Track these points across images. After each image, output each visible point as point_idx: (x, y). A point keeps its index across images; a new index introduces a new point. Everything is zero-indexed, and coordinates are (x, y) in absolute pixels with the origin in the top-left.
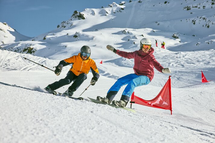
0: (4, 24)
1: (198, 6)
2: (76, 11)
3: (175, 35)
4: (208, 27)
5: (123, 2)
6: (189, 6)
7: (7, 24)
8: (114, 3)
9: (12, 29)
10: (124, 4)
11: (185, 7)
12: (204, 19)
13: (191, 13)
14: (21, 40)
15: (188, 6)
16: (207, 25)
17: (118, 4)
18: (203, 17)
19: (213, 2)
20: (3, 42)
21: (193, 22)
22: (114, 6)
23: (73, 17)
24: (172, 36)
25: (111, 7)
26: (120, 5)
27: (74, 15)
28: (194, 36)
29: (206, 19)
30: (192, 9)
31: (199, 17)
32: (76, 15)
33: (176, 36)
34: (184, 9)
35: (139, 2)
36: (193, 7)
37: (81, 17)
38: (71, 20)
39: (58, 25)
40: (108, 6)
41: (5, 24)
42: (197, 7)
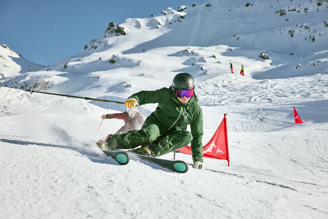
0: (3, 46)
1: (297, 9)
2: (112, 23)
3: (264, 54)
4: (313, 40)
5: (183, 7)
6: (283, 10)
7: (7, 47)
8: (169, 8)
9: (15, 53)
10: (185, 10)
11: (278, 11)
12: (307, 28)
13: (286, 20)
14: (30, 71)
15: (281, 10)
16: (312, 38)
17: (175, 10)
18: (306, 24)
19: (319, 2)
20: (2, 75)
21: (291, 33)
22: (169, 13)
23: (107, 32)
24: (260, 56)
25: (165, 14)
26: (178, 11)
27: (110, 29)
28: (293, 54)
29: (310, 27)
30: (287, 13)
31: (298, 25)
32: (112, 30)
33: (265, 56)
34: (276, 15)
35: (207, 6)
36: (289, 11)
37: (120, 31)
38: (105, 36)
39: (85, 46)
40: (160, 14)
41: (5, 47)
42: (295, 10)
